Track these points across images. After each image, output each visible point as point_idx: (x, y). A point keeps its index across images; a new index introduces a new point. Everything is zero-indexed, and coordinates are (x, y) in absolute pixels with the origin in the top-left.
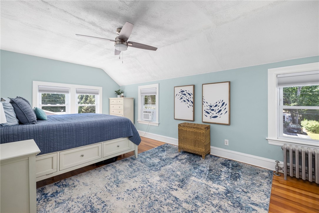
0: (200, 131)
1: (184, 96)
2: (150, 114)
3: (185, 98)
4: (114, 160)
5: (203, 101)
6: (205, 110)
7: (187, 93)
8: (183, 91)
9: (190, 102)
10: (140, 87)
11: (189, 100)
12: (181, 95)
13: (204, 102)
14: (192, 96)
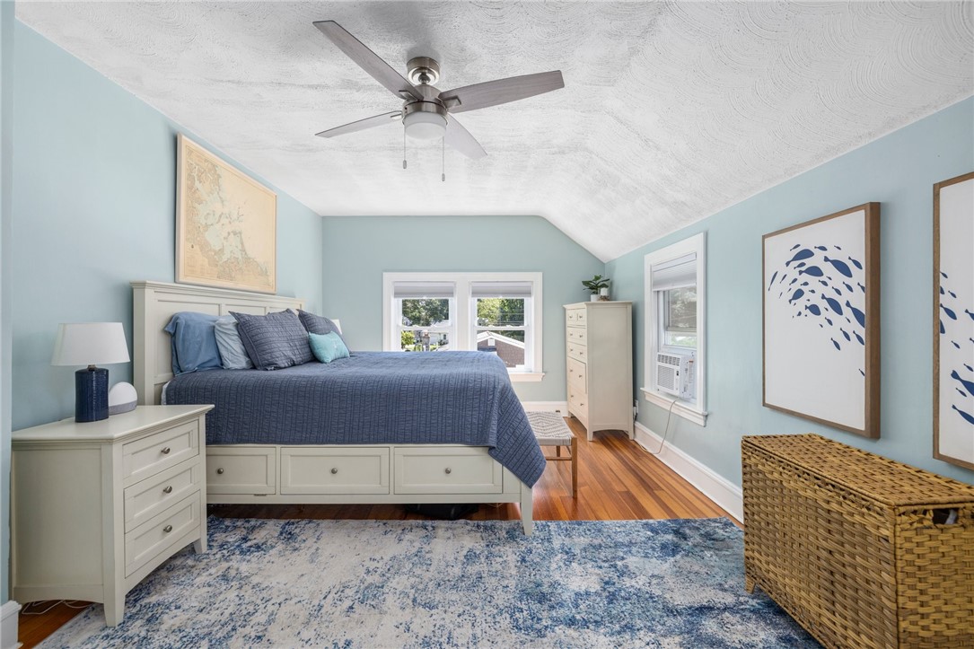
0: (863, 515)
1: (813, 281)
2: (676, 368)
3: (816, 291)
4: (453, 512)
5: (937, 305)
6: (955, 375)
7: (826, 259)
8: (807, 254)
9: (847, 312)
10: (651, 259)
11: (841, 301)
12: (797, 276)
13: (952, 315)
14: (860, 276)
